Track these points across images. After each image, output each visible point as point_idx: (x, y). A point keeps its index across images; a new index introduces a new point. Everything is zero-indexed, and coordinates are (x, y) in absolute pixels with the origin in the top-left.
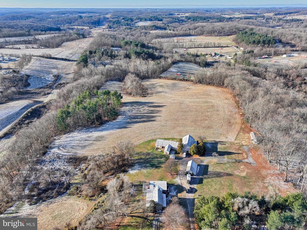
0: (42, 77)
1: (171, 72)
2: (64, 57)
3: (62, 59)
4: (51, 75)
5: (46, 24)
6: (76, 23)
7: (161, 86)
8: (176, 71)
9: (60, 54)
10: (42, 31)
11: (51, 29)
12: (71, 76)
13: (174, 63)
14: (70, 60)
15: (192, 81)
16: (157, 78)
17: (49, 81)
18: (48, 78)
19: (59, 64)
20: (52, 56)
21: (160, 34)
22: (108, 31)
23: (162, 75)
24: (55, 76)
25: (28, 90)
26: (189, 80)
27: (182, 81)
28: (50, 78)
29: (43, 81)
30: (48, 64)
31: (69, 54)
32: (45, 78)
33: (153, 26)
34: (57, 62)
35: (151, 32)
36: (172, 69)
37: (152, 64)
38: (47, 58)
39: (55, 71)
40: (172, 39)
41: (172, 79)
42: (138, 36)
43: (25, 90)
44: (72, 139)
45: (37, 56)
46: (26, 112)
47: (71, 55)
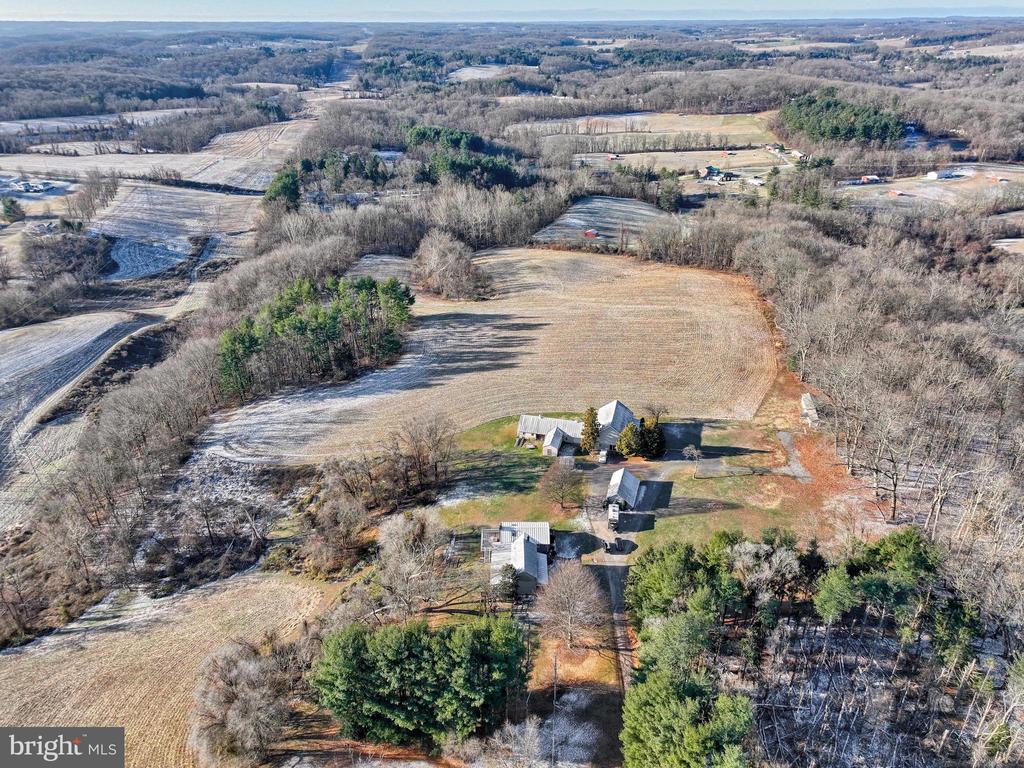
0: (155, 244)
1: (567, 226)
2: (221, 181)
3: (216, 188)
4: (184, 238)
5: (155, 77)
6: (254, 73)
7: (535, 269)
8: (583, 223)
9: (209, 170)
10: (144, 97)
11: (172, 92)
12: (248, 240)
13: (576, 198)
14: (239, 190)
15: (633, 254)
16: (520, 246)
17: (177, 255)
18: (175, 247)
19: (207, 203)
20: (184, 179)
21: (531, 109)
22: (361, 97)
23: (539, 237)
24: (195, 240)
25: (113, 284)
26: (623, 252)
27: (602, 253)
28: (181, 246)
29: (158, 256)
30: (170, 204)
31: (238, 171)
32: (165, 248)
33: (508, 82)
34: (198, 195)
35: (502, 100)
36: (572, 219)
37: (504, 201)
38: (167, 183)
39: (195, 226)
40: (568, 124)
41: (569, 249)
42: (460, 115)
43: (103, 282)
44: (264, 418)
45: (136, 178)
46: (113, 348)
47: (245, 175)
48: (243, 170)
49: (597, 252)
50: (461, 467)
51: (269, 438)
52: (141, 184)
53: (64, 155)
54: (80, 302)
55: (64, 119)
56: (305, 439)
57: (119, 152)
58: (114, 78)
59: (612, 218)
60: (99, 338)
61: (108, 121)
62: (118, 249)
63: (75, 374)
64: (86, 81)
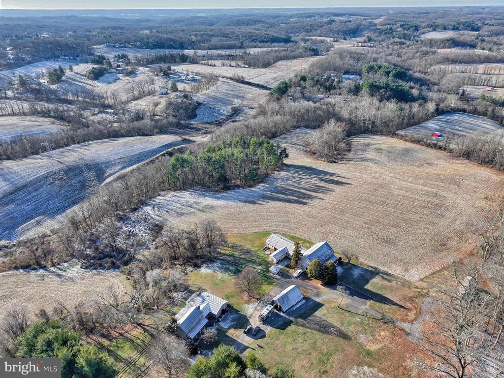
0: (216, 109)
1: (426, 128)
2: (260, 83)
3: (258, 86)
4: (229, 107)
5: (273, 33)
6: (318, 32)
7: (379, 150)
8: (437, 127)
9: (259, 77)
10: (262, 42)
11: (275, 40)
12: (253, 112)
14: (268, 88)
15: (451, 151)
16: (386, 135)
17: (222, 115)
18: (224, 111)
19: (249, 93)
20: (246, 80)
21: (451, 56)
22: (361, 46)
23: (401, 132)
24: (233, 109)
25: (191, 124)
26: (445, 149)
27: (432, 147)
28: (227, 110)
29: (215, 114)
30: (233, 91)
31: (272, 78)
32: (219, 111)
33: (448, 40)
34: (248, 88)
35: (439, 51)
36: (432, 124)
37: (391, 107)
38: (238, 81)
39: (237, 102)
40: (470, 67)
41: (413, 142)
42: (408, 58)
43: (187, 122)
44: (176, 199)
45: (227, 78)
46: (164, 152)
47: (273, 81)
48: (273, 79)
49: (428, 146)
50: (227, 252)
51: (170, 209)
52: (229, 81)
53: (210, 65)
54: (174, 129)
55: (225, 50)
56: (182, 214)
57: (230, 66)
58: (254, 33)
59: (459, 127)
60: (162, 147)
61: (239, 52)
62: (200, 109)
63: (143, 160)
64: (243, 34)
